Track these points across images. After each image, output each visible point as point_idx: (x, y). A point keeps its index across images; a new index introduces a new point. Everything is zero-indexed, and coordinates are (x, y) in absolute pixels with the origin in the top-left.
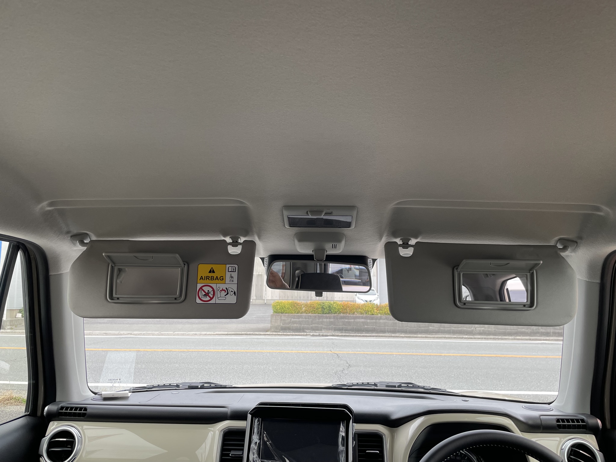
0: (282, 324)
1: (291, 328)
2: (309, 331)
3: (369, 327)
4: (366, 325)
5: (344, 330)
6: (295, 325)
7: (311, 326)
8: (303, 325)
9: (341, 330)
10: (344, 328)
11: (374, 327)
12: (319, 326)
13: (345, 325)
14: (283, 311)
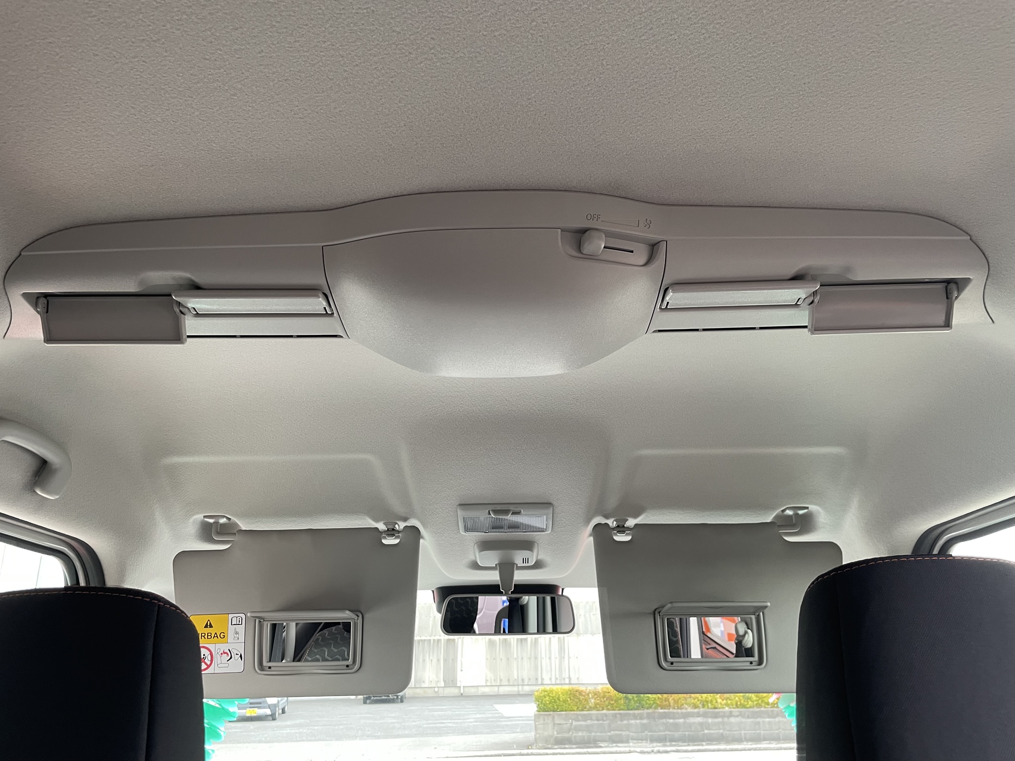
0: (555, 733)
1: (573, 739)
2: (606, 745)
3: (712, 732)
4: (706, 729)
5: (668, 740)
6: (580, 734)
7: (609, 734)
8: (593, 734)
9: (662, 740)
10: (667, 736)
11: (721, 731)
12: (624, 733)
13: (669, 731)
14: (556, 707)
